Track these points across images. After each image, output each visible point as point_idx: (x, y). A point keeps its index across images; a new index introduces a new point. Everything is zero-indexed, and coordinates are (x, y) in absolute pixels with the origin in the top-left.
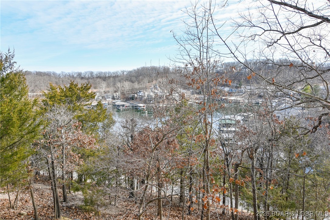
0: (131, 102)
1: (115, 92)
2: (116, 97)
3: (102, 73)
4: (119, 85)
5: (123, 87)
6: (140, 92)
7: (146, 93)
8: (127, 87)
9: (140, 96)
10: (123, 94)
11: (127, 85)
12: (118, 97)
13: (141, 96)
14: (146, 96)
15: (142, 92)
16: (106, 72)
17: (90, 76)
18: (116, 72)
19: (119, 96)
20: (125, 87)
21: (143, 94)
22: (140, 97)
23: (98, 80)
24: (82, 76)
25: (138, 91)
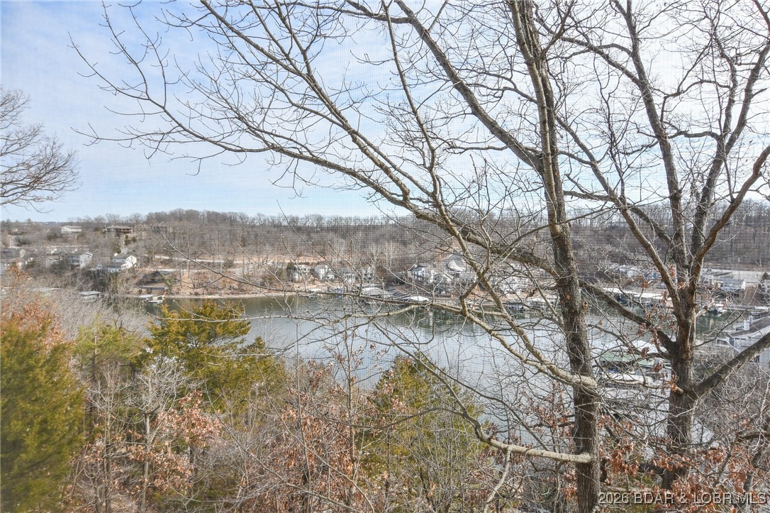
0: (398, 289)
1: (364, 264)
2: (366, 275)
3: (341, 219)
4: (373, 249)
5: (382, 253)
6: (419, 266)
7: (432, 271)
8: (391, 253)
9: (418, 276)
10: (380, 269)
11: (391, 252)
12: (369, 276)
13: (420, 277)
14: (432, 277)
15: (423, 269)
16: (350, 218)
17: (315, 225)
18: (372, 220)
19: (371, 274)
20: (387, 254)
21: (425, 273)
22: (419, 279)
23: (331, 235)
24: (299, 224)
25: (416, 266)
